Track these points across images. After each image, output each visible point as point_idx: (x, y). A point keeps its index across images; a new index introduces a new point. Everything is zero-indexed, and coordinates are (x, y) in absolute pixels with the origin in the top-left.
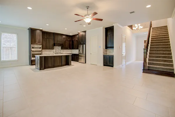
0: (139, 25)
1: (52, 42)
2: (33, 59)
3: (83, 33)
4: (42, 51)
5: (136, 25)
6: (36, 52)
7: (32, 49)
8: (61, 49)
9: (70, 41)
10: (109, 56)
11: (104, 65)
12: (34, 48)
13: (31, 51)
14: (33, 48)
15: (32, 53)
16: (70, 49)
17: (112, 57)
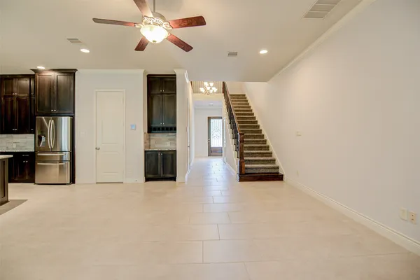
0: (212, 84)
3: (61, 78)
5: (206, 84)
10: (161, 151)
11: (147, 180)
17: (172, 155)
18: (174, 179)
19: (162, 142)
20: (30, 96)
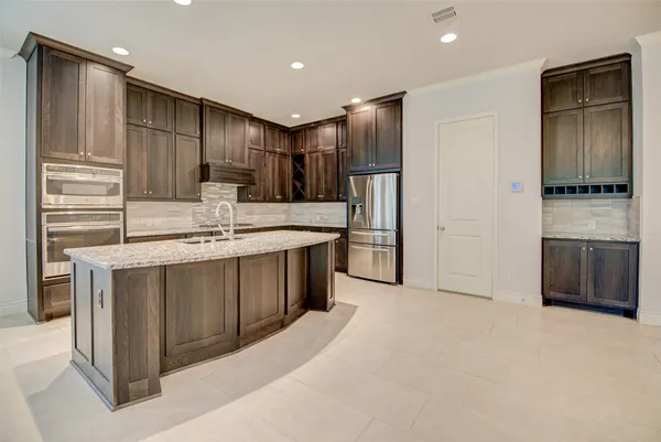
1: (189, 158)
2: (52, 269)
3: (381, 108)
4: (124, 210)
6: (78, 218)
7: (50, 200)
8: (240, 200)
9: (283, 155)
12: (65, 188)
13: (40, 211)
14: (55, 188)
15: (47, 227)
16: (284, 200)
17: (625, 255)
18: (630, 314)
19: (591, 221)
20: (337, 148)
